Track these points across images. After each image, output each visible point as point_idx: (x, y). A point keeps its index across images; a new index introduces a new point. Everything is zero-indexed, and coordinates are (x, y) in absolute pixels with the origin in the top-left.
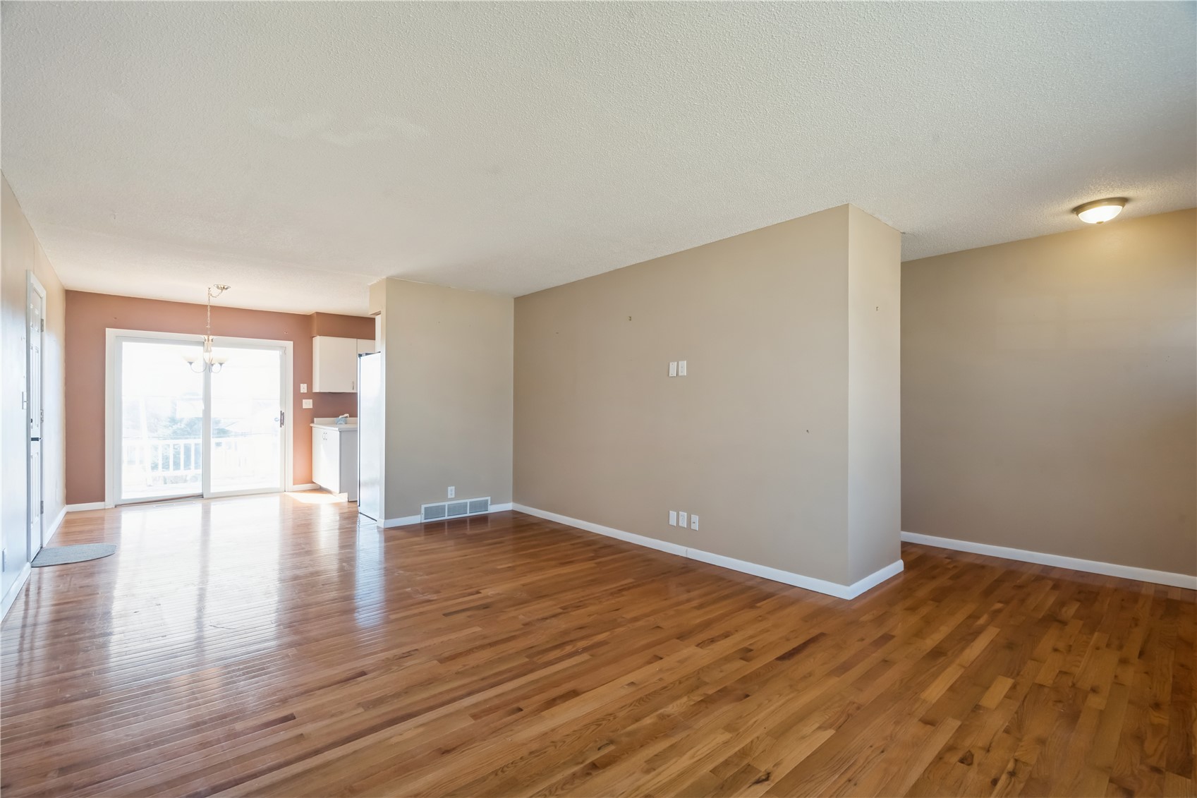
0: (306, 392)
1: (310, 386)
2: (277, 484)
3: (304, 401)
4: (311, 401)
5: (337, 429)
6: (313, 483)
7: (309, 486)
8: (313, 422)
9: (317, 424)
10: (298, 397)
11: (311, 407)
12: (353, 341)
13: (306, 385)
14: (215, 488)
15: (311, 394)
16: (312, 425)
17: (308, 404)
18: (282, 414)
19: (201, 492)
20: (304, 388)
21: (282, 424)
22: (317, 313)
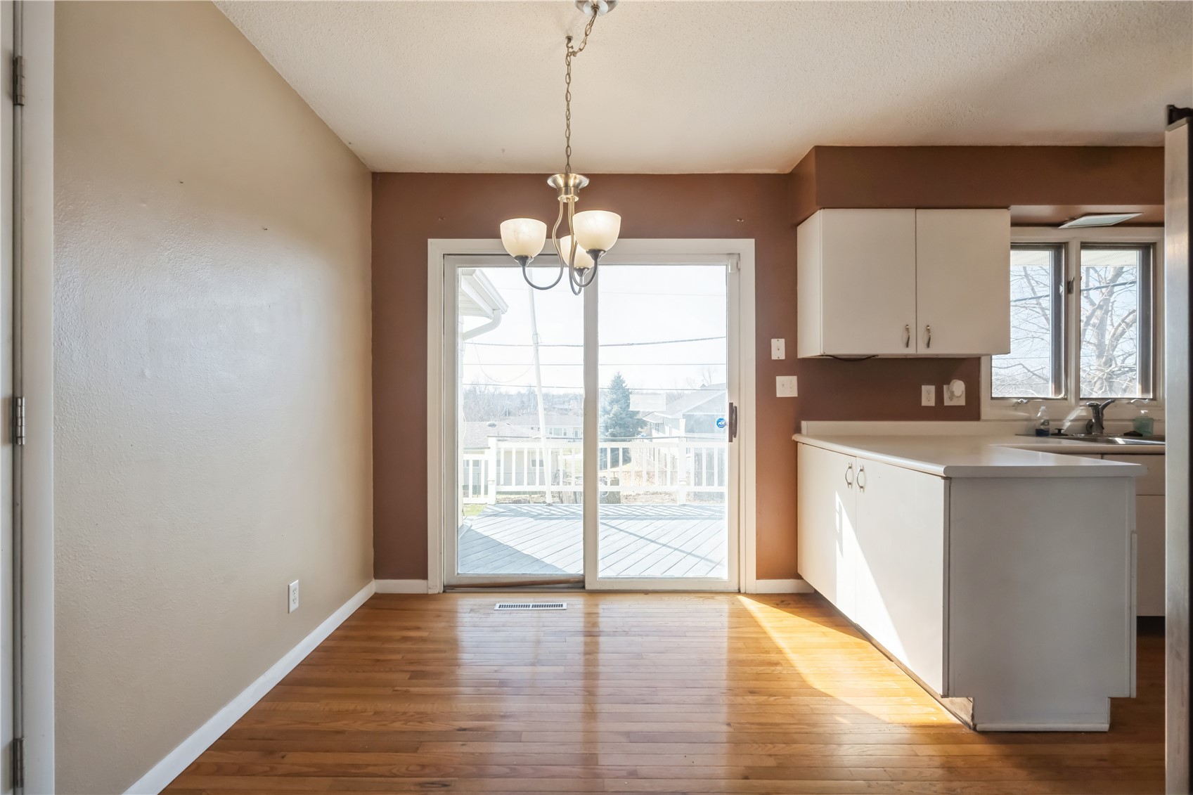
0: (783, 357)
1: (792, 346)
2: (722, 574)
3: (780, 380)
4: (793, 380)
5: (940, 469)
6: (799, 577)
7: (784, 586)
8: (798, 430)
9: (808, 436)
10: (767, 371)
11: (794, 394)
12: (910, 213)
13: (782, 341)
14: (608, 570)
15: (794, 364)
16: (796, 437)
17: (787, 387)
18: (733, 410)
19: (582, 572)
20: (778, 349)
21: (733, 433)
22: (820, 151)
